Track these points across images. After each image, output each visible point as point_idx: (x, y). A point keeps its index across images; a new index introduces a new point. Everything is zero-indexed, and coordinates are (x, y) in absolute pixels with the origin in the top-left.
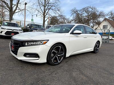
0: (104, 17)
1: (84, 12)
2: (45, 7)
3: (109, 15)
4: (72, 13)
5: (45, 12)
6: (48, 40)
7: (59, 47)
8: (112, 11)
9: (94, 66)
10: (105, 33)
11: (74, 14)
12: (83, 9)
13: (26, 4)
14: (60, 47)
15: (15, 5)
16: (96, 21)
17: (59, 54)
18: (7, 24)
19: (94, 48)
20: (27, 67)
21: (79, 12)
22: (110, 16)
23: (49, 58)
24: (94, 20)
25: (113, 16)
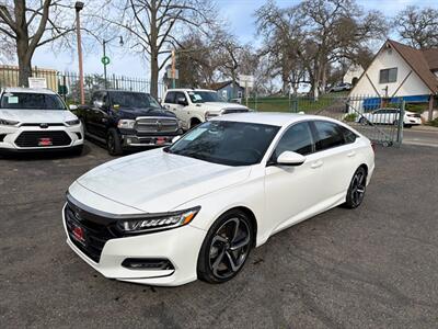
0: (382, 36)
1: (307, 17)
2: (154, 12)
3: (402, 22)
4: (260, 22)
5: (155, 30)
6: (199, 208)
7: (234, 223)
8: (414, 8)
9: (348, 272)
10: (390, 99)
11: (269, 29)
12: (303, 4)
13: (79, 7)
14: (236, 220)
15: (37, 13)
16: (355, 52)
17: (235, 244)
18: (15, 100)
19: (349, 191)
20: (135, 298)
21: (286, 17)
22: (407, 26)
23: (203, 266)
24: (345, 46)
25: (417, 26)
